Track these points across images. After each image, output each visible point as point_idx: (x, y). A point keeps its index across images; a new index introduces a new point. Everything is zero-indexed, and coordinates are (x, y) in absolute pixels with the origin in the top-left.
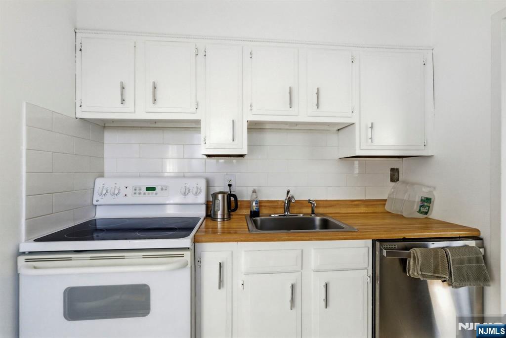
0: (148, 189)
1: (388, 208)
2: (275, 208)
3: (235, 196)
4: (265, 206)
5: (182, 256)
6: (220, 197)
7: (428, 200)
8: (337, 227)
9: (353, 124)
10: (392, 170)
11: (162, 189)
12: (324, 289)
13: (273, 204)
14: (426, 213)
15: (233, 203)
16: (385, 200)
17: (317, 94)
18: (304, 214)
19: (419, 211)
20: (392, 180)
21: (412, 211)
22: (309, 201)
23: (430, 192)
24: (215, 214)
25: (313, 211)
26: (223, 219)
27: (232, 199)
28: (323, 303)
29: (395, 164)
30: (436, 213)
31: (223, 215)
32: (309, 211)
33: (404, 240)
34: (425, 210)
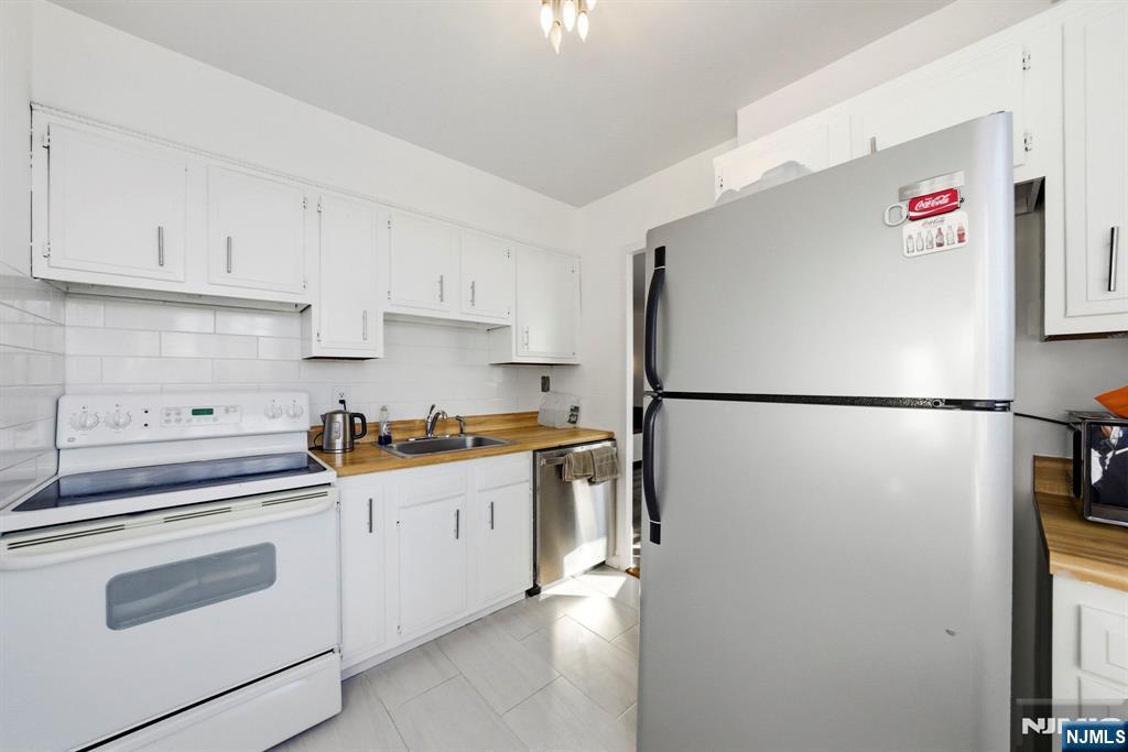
0: (196, 412)
1: (540, 421)
2: (411, 430)
3: (362, 417)
4: (397, 429)
5: (325, 494)
6: (339, 418)
7: (576, 409)
8: (492, 443)
9: (508, 326)
10: (544, 378)
11: (227, 411)
12: (490, 509)
13: (408, 425)
14: (574, 422)
15: (357, 426)
16: (537, 413)
17: (473, 287)
18: (452, 435)
19: (570, 421)
20: (543, 390)
21: (562, 421)
22: (458, 418)
23: (578, 401)
24: (331, 444)
25: (462, 430)
26: (344, 450)
27: (358, 420)
28: (490, 525)
29: (546, 372)
30: (582, 423)
31: (344, 444)
32: (457, 430)
33: (560, 447)
34: (573, 419)
